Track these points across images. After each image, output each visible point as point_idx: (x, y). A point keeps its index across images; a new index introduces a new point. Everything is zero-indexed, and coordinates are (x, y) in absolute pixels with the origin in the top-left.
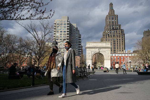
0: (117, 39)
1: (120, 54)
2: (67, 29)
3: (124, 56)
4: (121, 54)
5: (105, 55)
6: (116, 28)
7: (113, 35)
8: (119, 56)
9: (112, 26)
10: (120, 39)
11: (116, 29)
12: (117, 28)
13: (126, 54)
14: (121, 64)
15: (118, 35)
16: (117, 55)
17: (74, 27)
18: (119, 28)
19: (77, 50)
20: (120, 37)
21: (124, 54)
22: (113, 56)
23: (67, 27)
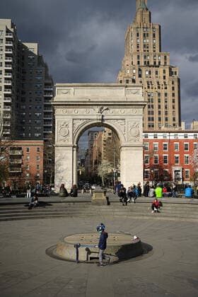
0: (159, 94)
1: (171, 134)
2: (7, 55)
3: (183, 138)
4: (173, 134)
5: (123, 129)
6: (155, 63)
7: (148, 82)
8: (168, 138)
9: (145, 57)
10: (166, 94)
11: (155, 65)
12: (159, 62)
13: (189, 134)
14: (175, 166)
15: (162, 81)
16: (160, 136)
17: (32, 53)
18: (162, 63)
19: (38, 122)
20: (166, 88)
21: (183, 134)
22: (148, 141)
23: (4, 48)
